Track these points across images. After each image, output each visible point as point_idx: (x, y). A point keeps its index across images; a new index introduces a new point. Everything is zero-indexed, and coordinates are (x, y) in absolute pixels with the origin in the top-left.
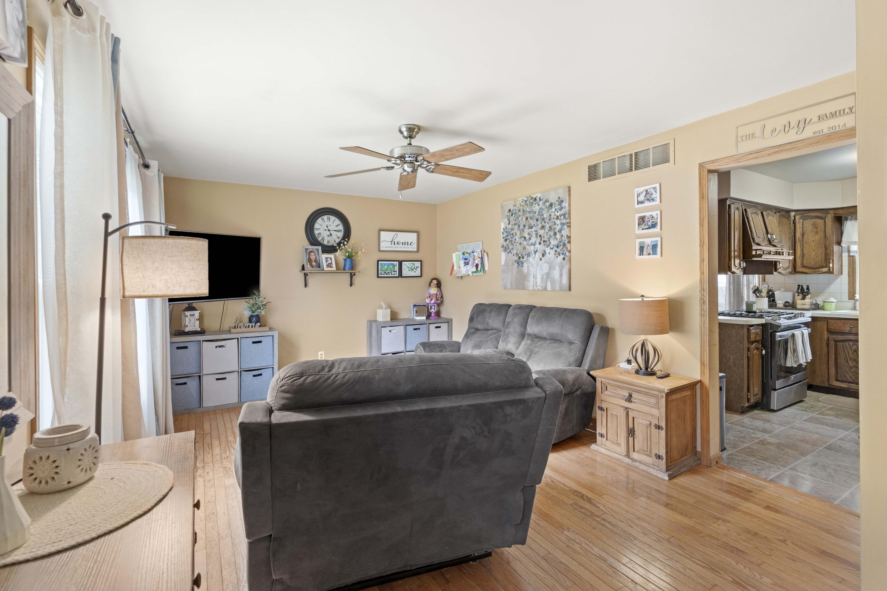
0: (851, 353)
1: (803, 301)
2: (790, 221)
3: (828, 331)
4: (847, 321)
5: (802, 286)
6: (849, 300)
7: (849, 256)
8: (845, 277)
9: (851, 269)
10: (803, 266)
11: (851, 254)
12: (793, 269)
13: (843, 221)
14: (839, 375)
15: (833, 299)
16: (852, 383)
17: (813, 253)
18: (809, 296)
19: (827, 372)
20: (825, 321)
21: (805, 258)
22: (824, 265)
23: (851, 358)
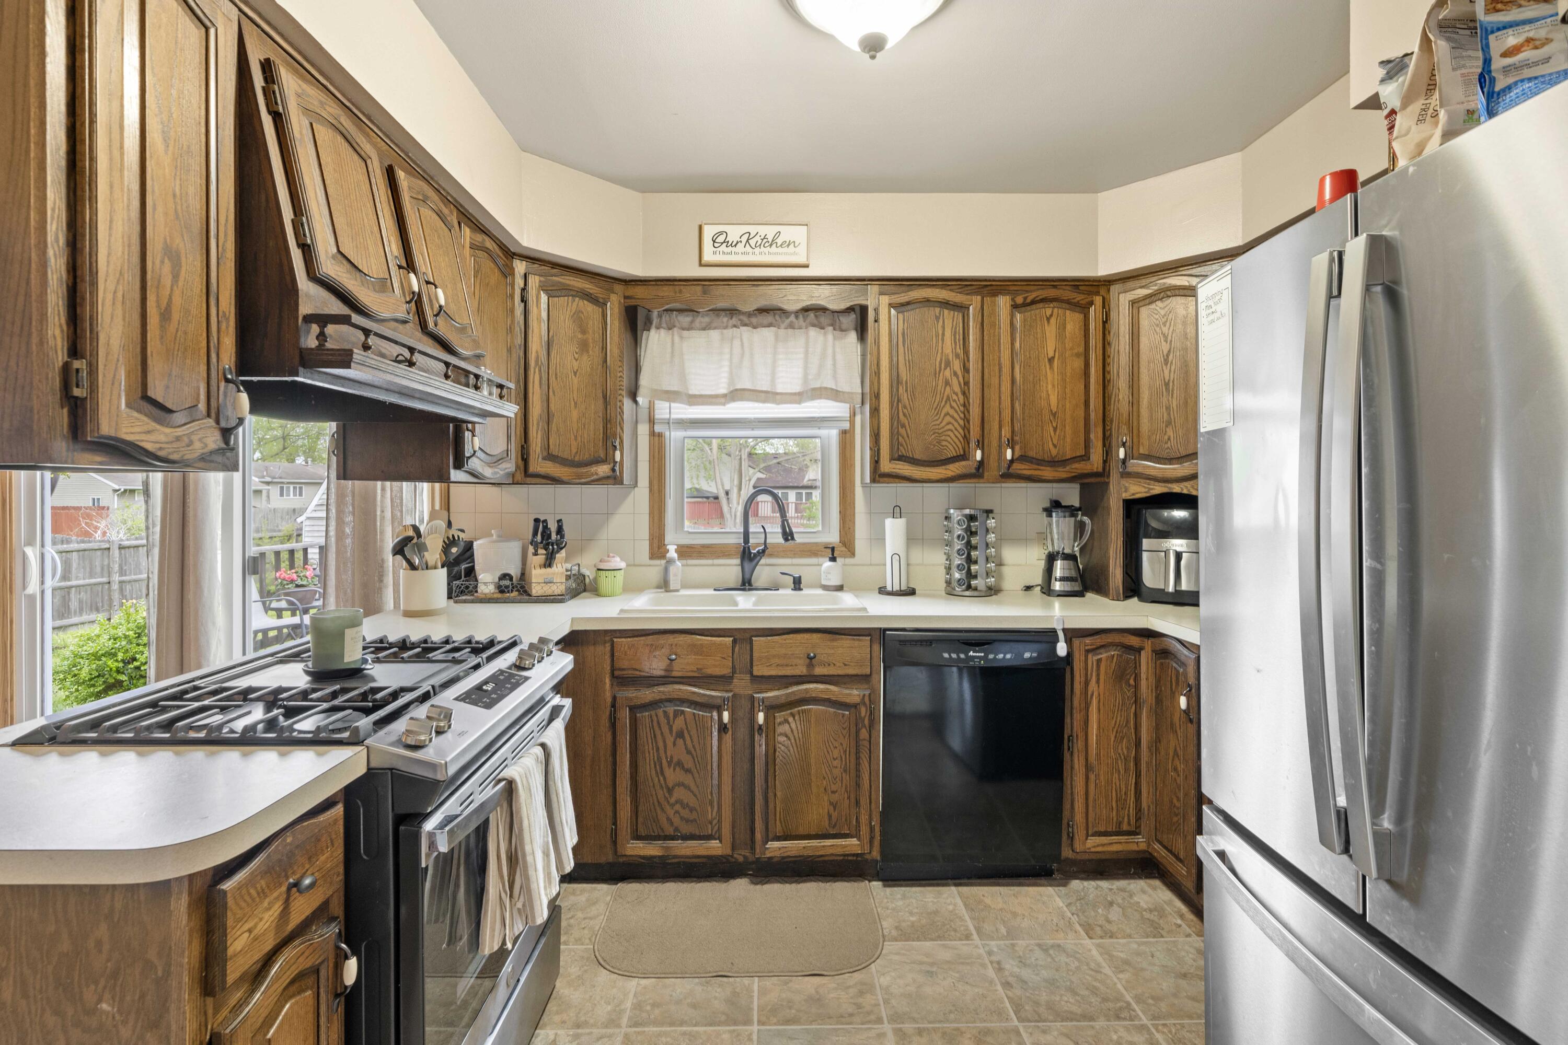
0: (670, 740)
1: (549, 570)
2: (513, 285)
3: (613, 676)
4: (662, 640)
5: (545, 521)
6: (651, 558)
7: (653, 434)
8: (642, 494)
9: (656, 470)
10: (550, 457)
11: (658, 428)
12: (521, 463)
13: (639, 333)
14: (640, 820)
15: (618, 559)
16: (673, 838)
17: (575, 414)
18: (563, 552)
19: (610, 814)
20: (605, 642)
21: (553, 427)
22: (602, 455)
23: (671, 757)
